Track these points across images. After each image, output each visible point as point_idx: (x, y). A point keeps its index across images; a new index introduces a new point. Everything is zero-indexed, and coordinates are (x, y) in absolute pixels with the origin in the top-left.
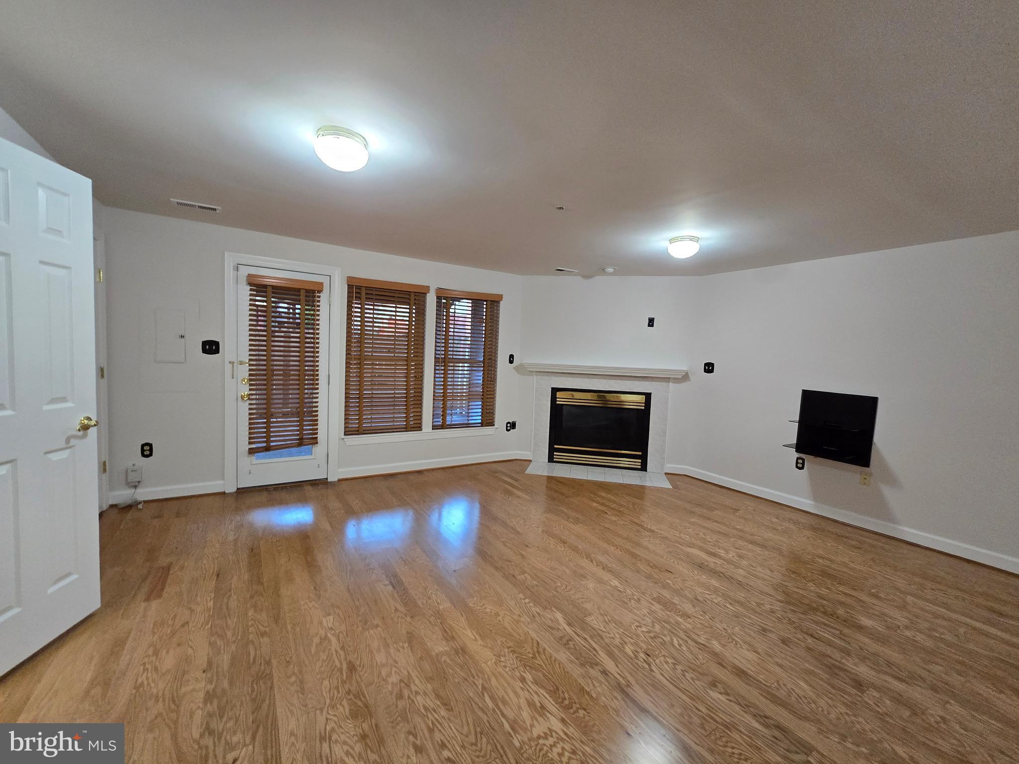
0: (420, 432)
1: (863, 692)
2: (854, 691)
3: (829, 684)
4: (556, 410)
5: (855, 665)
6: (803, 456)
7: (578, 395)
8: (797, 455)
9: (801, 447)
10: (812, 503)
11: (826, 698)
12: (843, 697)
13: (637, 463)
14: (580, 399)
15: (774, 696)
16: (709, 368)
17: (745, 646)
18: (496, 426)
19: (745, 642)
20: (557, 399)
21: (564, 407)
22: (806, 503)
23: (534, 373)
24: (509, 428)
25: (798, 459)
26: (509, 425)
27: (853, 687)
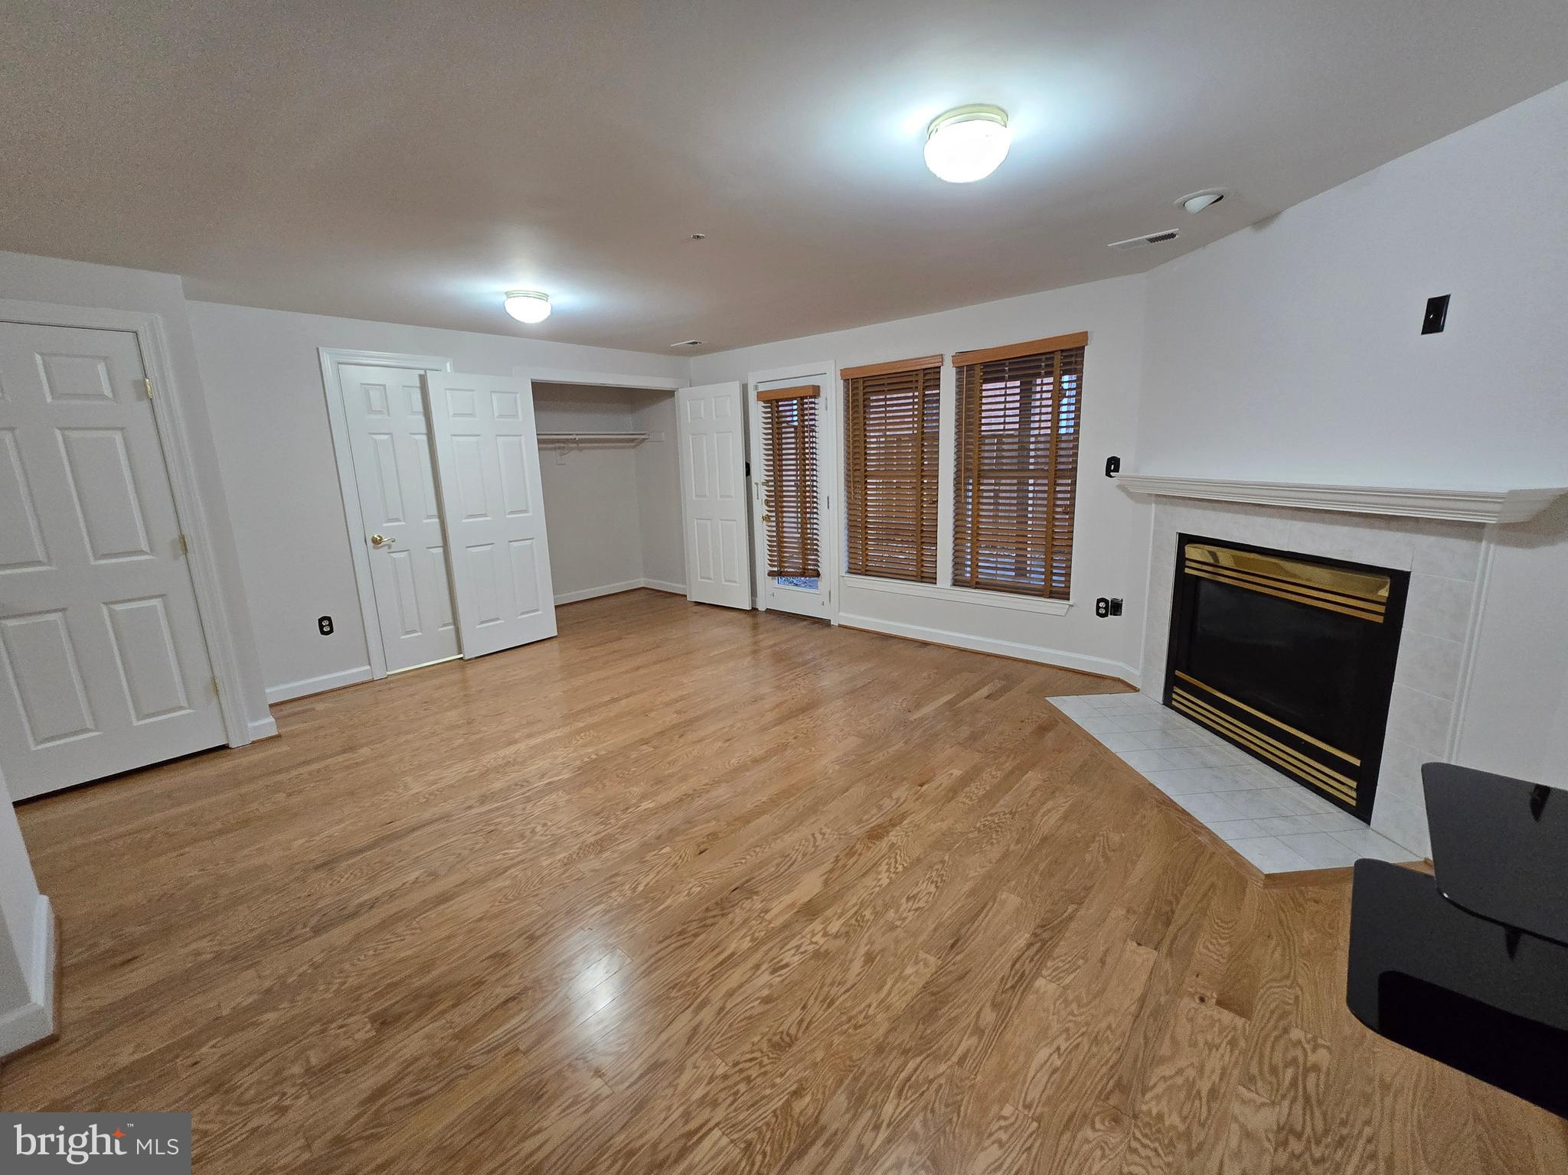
0: (934, 586)
1: (373, 1019)
2: (378, 1007)
3: (401, 981)
4: (1186, 589)
5: (429, 1037)
11: (376, 970)
12: (372, 990)
13: (1347, 789)
15: (400, 919)
17: (495, 910)
18: (1071, 602)
19: (503, 912)
20: (1187, 564)
21: (1203, 583)
23: (1153, 498)
24: (1103, 611)
26: (1102, 604)
27: (386, 1009)
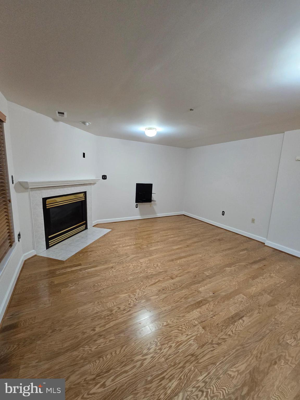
4: (46, 212)
6: (137, 203)
7: (58, 199)
8: (136, 204)
9: (137, 201)
10: (140, 216)
13: (84, 227)
14: (60, 202)
16: (104, 177)
20: (47, 206)
21: (50, 210)
22: (139, 217)
23: (30, 189)
24: (19, 239)
25: (136, 205)
26: (19, 237)
